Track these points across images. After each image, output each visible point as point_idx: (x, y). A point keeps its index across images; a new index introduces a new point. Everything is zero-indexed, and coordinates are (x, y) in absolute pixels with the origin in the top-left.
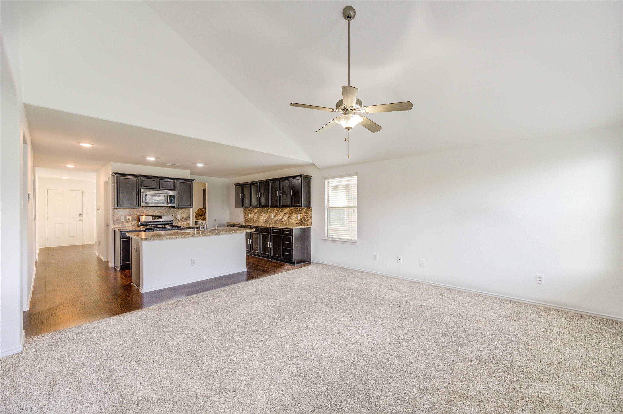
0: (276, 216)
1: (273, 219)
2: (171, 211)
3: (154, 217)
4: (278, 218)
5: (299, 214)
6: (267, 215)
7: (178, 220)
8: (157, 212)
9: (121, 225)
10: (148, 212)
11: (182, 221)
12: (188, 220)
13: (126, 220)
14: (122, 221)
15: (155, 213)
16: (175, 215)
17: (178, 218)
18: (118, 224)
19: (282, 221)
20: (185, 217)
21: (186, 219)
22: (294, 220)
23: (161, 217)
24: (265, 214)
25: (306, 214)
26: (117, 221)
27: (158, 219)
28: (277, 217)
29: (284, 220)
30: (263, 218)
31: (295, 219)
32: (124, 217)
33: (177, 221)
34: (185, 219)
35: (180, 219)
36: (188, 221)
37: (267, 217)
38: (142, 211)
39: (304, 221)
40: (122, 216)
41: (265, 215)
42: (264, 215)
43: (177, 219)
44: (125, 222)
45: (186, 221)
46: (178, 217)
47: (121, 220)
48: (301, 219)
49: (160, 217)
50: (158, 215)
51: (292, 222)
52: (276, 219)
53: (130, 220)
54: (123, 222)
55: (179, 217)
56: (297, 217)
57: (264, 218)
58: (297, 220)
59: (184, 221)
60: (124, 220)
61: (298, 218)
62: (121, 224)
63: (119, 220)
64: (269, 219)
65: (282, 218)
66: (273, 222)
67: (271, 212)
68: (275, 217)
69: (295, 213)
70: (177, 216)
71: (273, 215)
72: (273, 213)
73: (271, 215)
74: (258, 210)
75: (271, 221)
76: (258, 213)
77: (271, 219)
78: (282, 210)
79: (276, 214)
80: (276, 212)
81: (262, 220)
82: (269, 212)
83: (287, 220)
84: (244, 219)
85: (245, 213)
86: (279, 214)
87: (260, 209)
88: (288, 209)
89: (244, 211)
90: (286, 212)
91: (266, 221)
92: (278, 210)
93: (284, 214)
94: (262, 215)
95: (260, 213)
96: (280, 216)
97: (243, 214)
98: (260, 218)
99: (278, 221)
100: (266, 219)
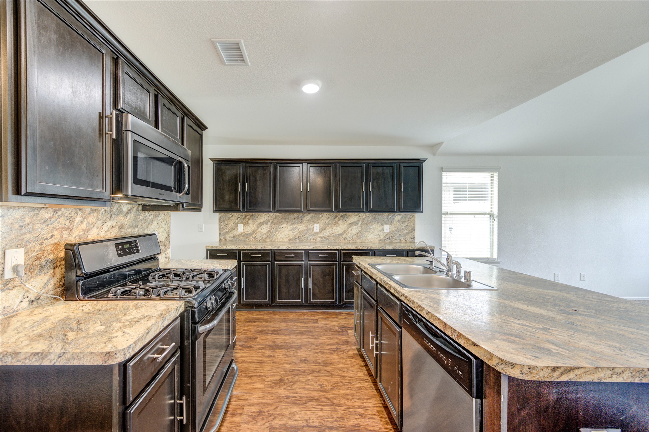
0: (326, 227)
1: (317, 233)
3: (121, 248)
4: (333, 231)
5: (388, 224)
6: (301, 227)
12: (168, 248)
19: (344, 236)
22: (374, 234)
24: (292, 224)
25: (402, 225)
28: (330, 229)
29: (349, 235)
30: (286, 232)
31: (377, 232)
37: (300, 230)
39: (397, 236)
41: (292, 227)
42: (290, 227)
48: (390, 233)
51: (369, 238)
52: (327, 233)
56: (383, 230)
57: (291, 233)
58: (382, 234)
61: (385, 231)
64: (306, 234)
65: (344, 232)
67: (314, 222)
68: (322, 229)
69: (378, 222)
71: (317, 227)
72: (318, 223)
73: (312, 227)
74: (269, 217)
75: (313, 237)
76: (270, 223)
77: (312, 233)
78: (345, 217)
79: (328, 224)
80: (327, 222)
81: (284, 236)
82: (305, 222)
83: (359, 235)
84: (222, 237)
85: (224, 224)
86: (336, 226)
87: (278, 216)
88: (359, 216)
89: (220, 220)
90: (355, 220)
91: (296, 238)
92: (334, 217)
93: (350, 224)
94: (285, 227)
95: (275, 223)
96: (339, 228)
97: (218, 225)
98: (277, 233)
99: (333, 236)
100: (297, 234)
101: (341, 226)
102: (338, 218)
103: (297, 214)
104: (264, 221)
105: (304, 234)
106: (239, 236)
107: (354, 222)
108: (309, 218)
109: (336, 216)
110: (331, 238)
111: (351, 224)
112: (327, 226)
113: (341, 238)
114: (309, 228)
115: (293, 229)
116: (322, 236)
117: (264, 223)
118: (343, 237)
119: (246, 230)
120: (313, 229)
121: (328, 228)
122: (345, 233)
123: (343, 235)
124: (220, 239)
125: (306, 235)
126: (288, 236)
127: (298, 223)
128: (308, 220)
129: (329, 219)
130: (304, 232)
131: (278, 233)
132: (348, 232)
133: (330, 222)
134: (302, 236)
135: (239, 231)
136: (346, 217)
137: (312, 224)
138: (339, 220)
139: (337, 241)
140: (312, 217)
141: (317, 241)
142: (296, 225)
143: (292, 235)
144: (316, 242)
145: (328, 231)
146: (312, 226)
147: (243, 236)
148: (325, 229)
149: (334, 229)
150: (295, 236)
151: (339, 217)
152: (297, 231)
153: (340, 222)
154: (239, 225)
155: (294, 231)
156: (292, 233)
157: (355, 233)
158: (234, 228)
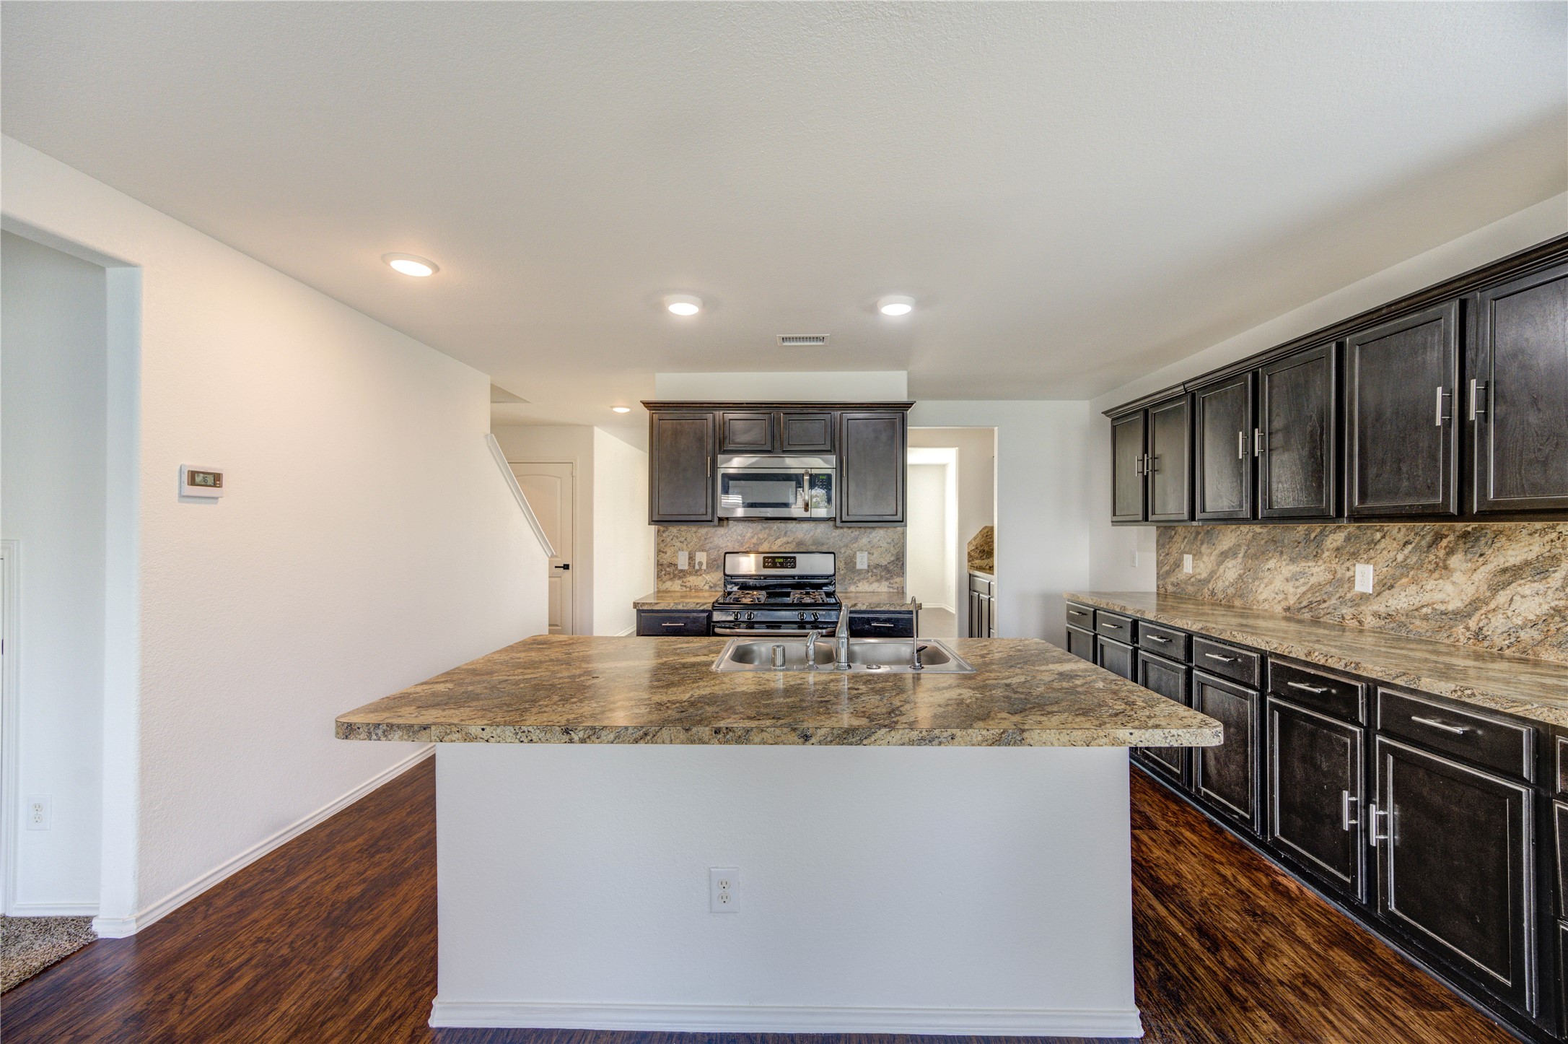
0: (1396, 579)
1: (1364, 597)
2: (834, 537)
3: (771, 560)
4: (1426, 598)
6: (1318, 572)
7: (860, 572)
8: (784, 540)
9: (680, 582)
10: (758, 538)
11: (872, 579)
12: (898, 575)
13: (694, 567)
14: (682, 571)
15: (779, 542)
16: (849, 552)
17: (859, 566)
18: (671, 579)
20: (884, 563)
21: (889, 571)
23: (794, 558)
24: (1292, 560)
26: (668, 569)
27: (782, 566)
28: (1414, 588)
29: (1498, 622)
30: (1278, 583)
32: (687, 557)
33: (856, 578)
34: (886, 568)
35: (865, 567)
36: (898, 580)
37: (1313, 580)
38: (739, 538)
40: (680, 553)
41: (1294, 568)
42: (1288, 569)
43: (854, 567)
44: (690, 574)
45: (887, 579)
46: (858, 560)
47: (680, 568)
49: (789, 561)
50: (790, 550)
52: (1400, 600)
53: (704, 567)
54: (682, 575)
55: (862, 562)
57: (1290, 588)
59: (882, 577)
60: (686, 567)
62: (680, 578)
63: (675, 565)
64: (1330, 595)
65: (1475, 605)
66: (1370, 622)
67: (1354, 556)
68: (1385, 585)
70: (854, 556)
71: (1364, 577)
72: (1367, 562)
73: (1349, 574)
74: (1240, 537)
75: (1352, 610)
76: (1241, 555)
77: (1349, 596)
78: (1477, 539)
79: (1404, 566)
80: (1400, 557)
81: (1273, 595)
82: (1327, 554)
83: (1553, 628)
84: (1160, 583)
85: (1163, 552)
86: (1436, 575)
87: (1260, 534)
88: (1554, 535)
89: (1158, 541)
90: (1532, 556)
91: (1302, 605)
92: (1429, 538)
93: (1504, 571)
94: (1276, 569)
95: (1257, 555)
96: (1449, 588)
97: (1155, 554)
98: (1257, 583)
99: (1425, 618)
100: (1304, 593)
101: (1458, 577)
102: (1444, 542)
103: (1306, 526)
104: (1230, 549)
105: (1325, 597)
106: (1186, 583)
107: (1527, 563)
108: (1339, 544)
109: (1438, 537)
110: (1417, 622)
111: (1512, 574)
112: (1402, 575)
113: (1461, 629)
114: (1338, 576)
115: (1294, 578)
116: (1382, 610)
117: (1231, 554)
118: (1468, 629)
119: (1198, 571)
120: (1351, 580)
121: (1404, 580)
122: (1477, 609)
123: (1469, 616)
124: (1158, 587)
125: (1330, 598)
126: (1281, 597)
127: (1306, 558)
128: (1338, 549)
129: (1410, 547)
130: (1324, 590)
131: (1259, 586)
132: (1492, 606)
133: (1414, 559)
134: (1319, 602)
135: (1185, 570)
136: (1483, 541)
137: (1348, 564)
138: (1451, 552)
139: (1442, 637)
140: (1349, 540)
141: (1366, 627)
142: (1303, 564)
143: (1293, 593)
144: (1361, 631)
145: (1403, 594)
146: (1348, 569)
147: (1192, 585)
148: (1391, 587)
149: (1428, 587)
150: (1299, 601)
151: (1451, 538)
152: (1304, 584)
153: (1456, 561)
154: (1185, 556)
155: (1297, 584)
156: (1292, 590)
157: (1532, 617)
158: (1178, 565)
